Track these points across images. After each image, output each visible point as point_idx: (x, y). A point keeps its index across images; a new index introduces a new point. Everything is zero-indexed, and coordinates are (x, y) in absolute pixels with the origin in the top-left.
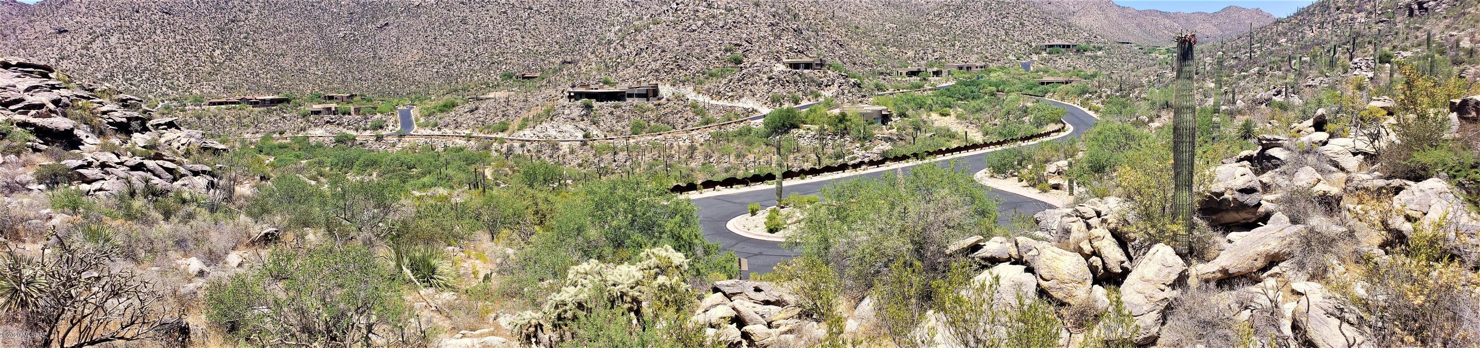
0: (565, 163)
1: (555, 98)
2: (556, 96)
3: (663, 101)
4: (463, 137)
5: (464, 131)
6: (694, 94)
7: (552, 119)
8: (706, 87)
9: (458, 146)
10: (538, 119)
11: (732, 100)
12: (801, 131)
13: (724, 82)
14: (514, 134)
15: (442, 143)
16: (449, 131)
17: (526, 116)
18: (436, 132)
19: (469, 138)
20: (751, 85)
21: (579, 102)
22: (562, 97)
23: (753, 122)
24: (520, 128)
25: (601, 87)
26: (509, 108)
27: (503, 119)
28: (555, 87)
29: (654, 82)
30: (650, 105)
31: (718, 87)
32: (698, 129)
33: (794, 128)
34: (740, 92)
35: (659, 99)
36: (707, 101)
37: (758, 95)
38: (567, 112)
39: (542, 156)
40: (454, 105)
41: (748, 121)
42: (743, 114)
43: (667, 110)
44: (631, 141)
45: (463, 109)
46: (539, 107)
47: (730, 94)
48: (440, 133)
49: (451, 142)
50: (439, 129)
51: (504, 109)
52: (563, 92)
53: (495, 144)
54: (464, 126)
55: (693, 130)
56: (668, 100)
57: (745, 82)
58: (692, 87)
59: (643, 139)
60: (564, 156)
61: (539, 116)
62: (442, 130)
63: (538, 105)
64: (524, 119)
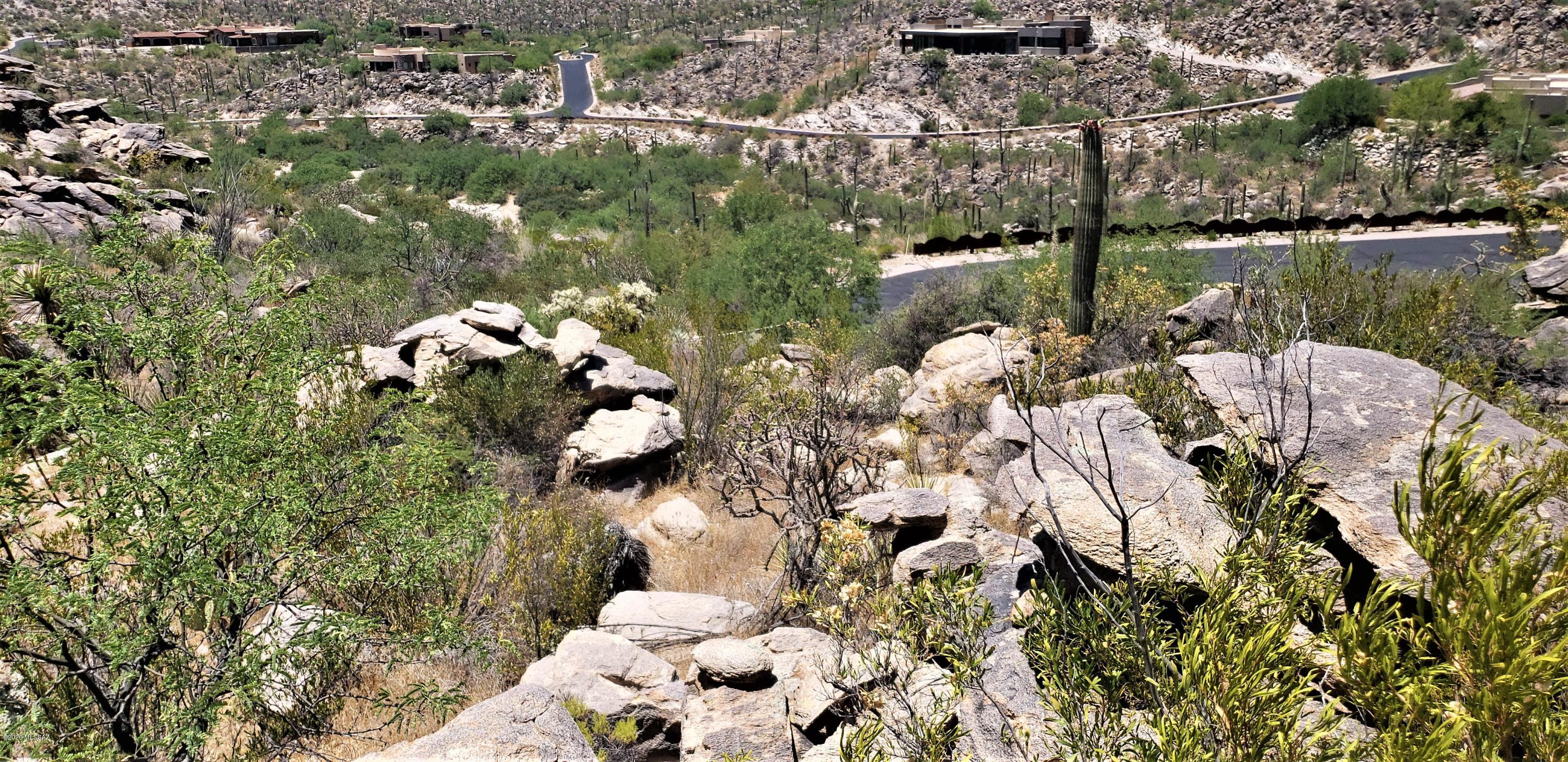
0: (878, 183)
1: (874, 45)
2: (876, 40)
3: (1095, 54)
4: (689, 124)
5: (693, 112)
6: (1163, 41)
7: (861, 92)
8: (1194, 24)
9: (679, 143)
10: (836, 90)
11: (1245, 56)
12: (1377, 132)
13: (1233, 15)
14: (787, 121)
15: (648, 138)
16: (662, 113)
17: (814, 82)
18: (638, 113)
19: (700, 126)
20: (1296, 23)
21: (918, 56)
22: (889, 43)
23: (1280, 107)
24: (801, 108)
25: (969, 24)
26: (781, 64)
27: (769, 89)
28: (877, 20)
29: (1084, 13)
30: (1067, 62)
31: (1221, 25)
32: (1155, 119)
33: (1362, 125)
34: (1267, 37)
35: (1087, 51)
36: (1188, 57)
37: (1309, 44)
38: (891, 75)
39: (836, 169)
40: (674, 55)
41: (1268, 105)
42: (1264, 88)
43: (1102, 75)
44: (1015, 141)
45: (691, 64)
46: (841, 63)
47: (1242, 42)
48: (644, 115)
49: (665, 135)
50: (644, 106)
51: (772, 67)
52: (890, 32)
53: (748, 142)
54: (693, 100)
55: (1144, 120)
56: (1106, 53)
57: (1282, 15)
58: (1163, 25)
59: (1038, 136)
60: (878, 169)
61: (838, 82)
62: (649, 109)
63: (838, 60)
64: (808, 89)
